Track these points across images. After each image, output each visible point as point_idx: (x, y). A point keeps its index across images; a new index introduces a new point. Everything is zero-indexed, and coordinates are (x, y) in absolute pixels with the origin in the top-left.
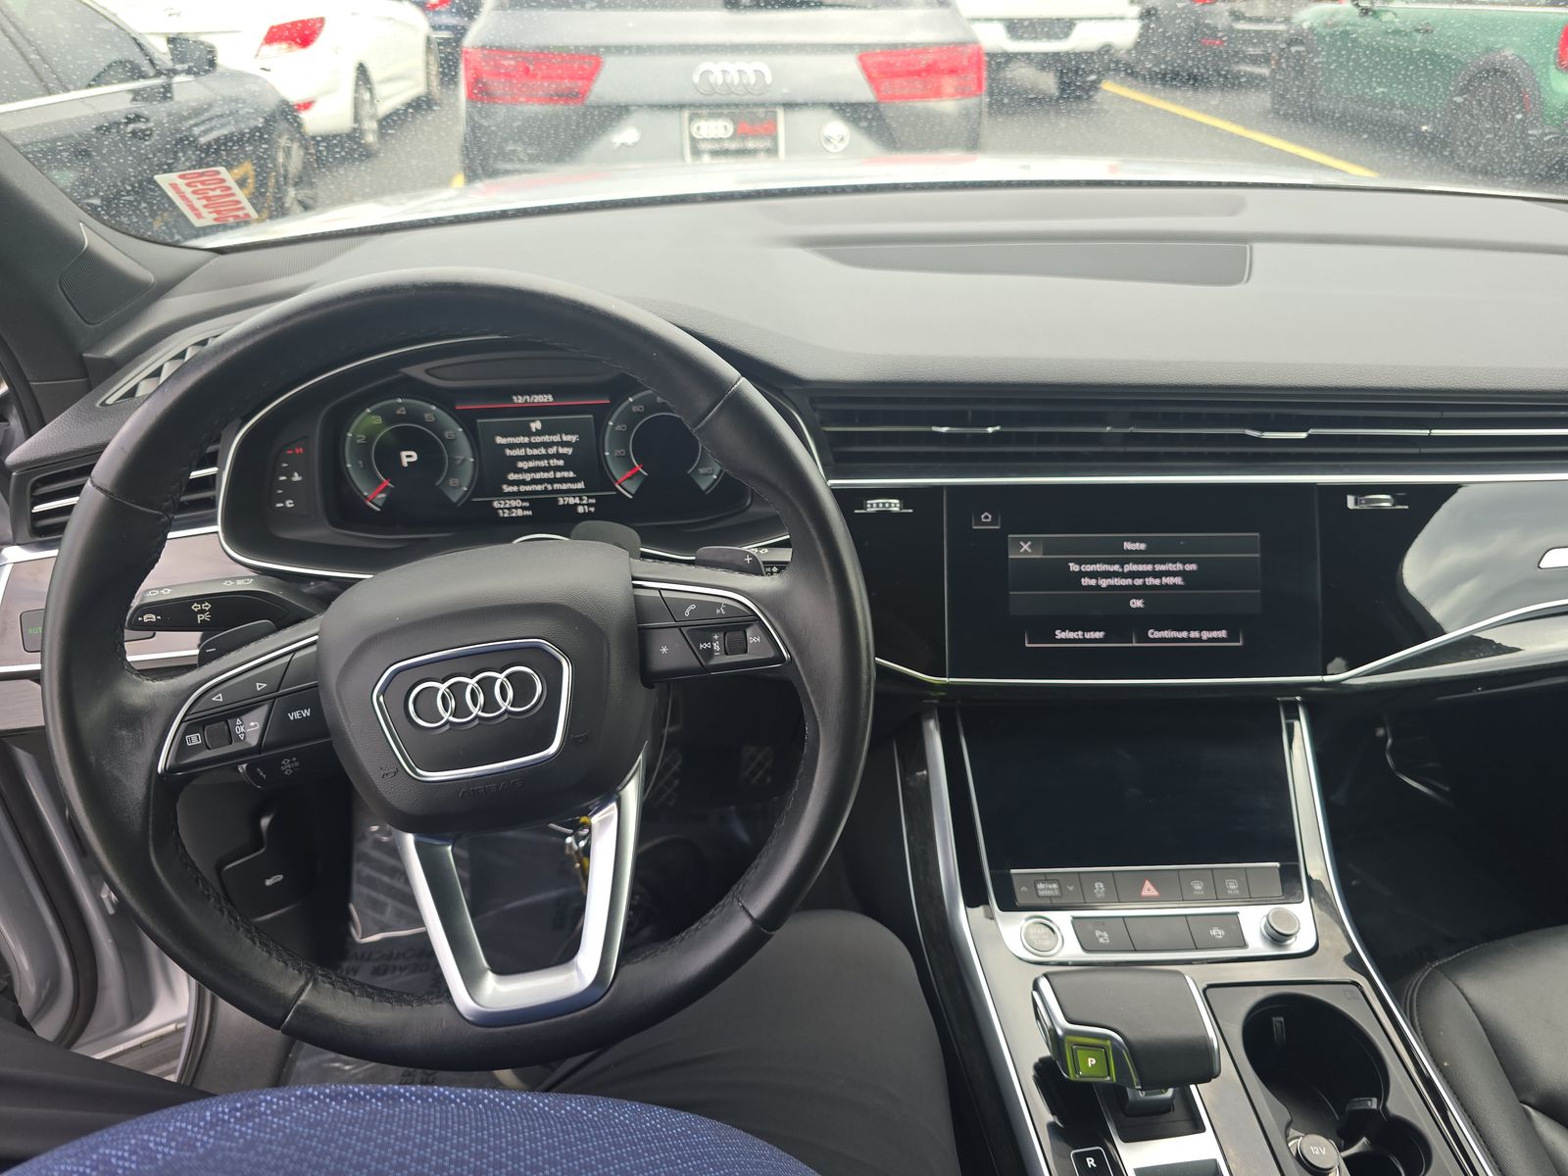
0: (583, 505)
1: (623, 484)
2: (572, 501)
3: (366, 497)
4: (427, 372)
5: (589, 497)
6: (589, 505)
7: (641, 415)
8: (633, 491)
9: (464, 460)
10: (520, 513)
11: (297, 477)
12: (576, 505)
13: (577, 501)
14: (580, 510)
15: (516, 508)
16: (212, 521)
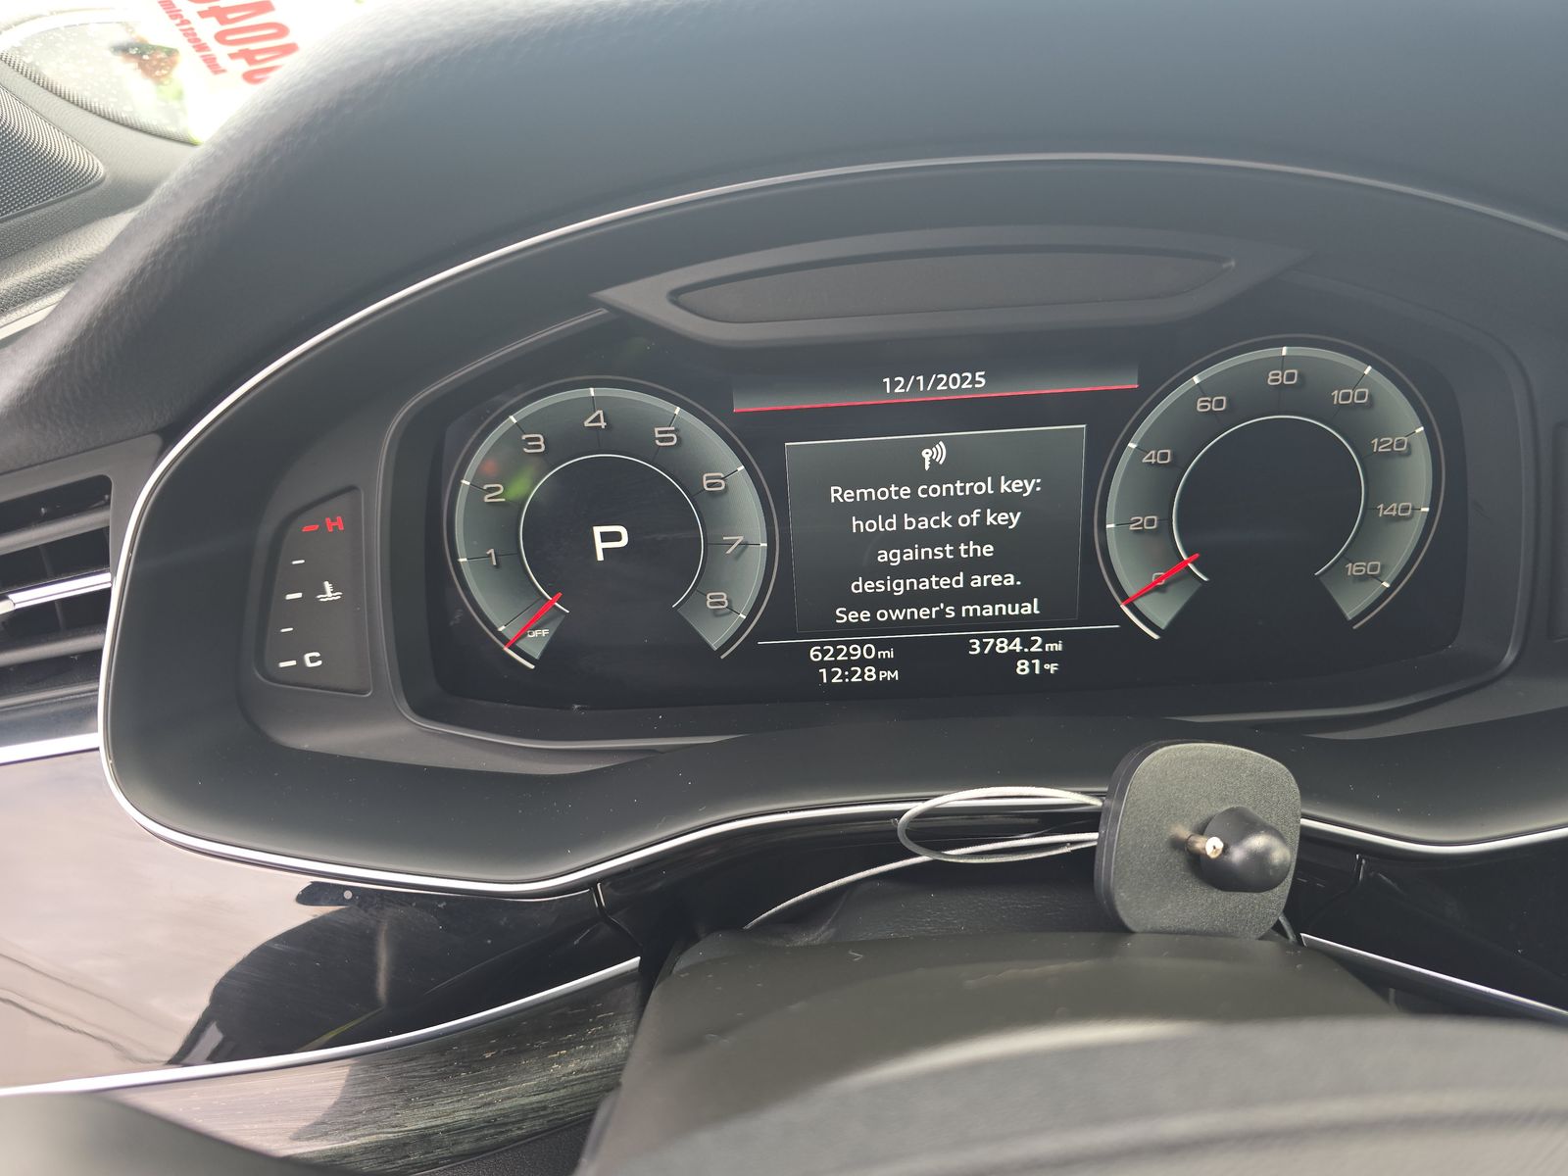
0: (1030, 657)
1: (1140, 604)
2: (1003, 646)
3: (500, 636)
4: (676, 296)
5: (1048, 638)
6: (1046, 657)
7: (1216, 421)
8: (1163, 622)
9: (745, 544)
10: (870, 674)
11: (329, 594)
12: (1014, 656)
13: (1017, 645)
14: (1022, 667)
15: (863, 663)
16: (78, 718)
